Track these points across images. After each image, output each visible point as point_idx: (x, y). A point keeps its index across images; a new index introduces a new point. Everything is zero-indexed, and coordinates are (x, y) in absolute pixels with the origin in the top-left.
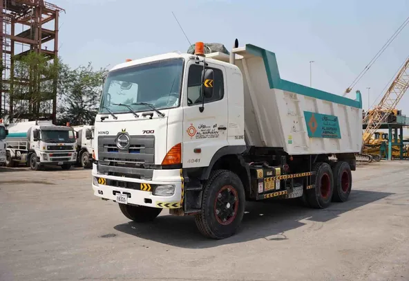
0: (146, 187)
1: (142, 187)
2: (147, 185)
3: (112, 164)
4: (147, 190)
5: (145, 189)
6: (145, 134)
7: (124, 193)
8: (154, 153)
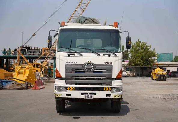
0: (108, 89)
1: (105, 89)
2: (108, 88)
3: (76, 79)
4: (108, 90)
5: (107, 90)
6: (106, 64)
7: (90, 93)
8: (112, 73)
